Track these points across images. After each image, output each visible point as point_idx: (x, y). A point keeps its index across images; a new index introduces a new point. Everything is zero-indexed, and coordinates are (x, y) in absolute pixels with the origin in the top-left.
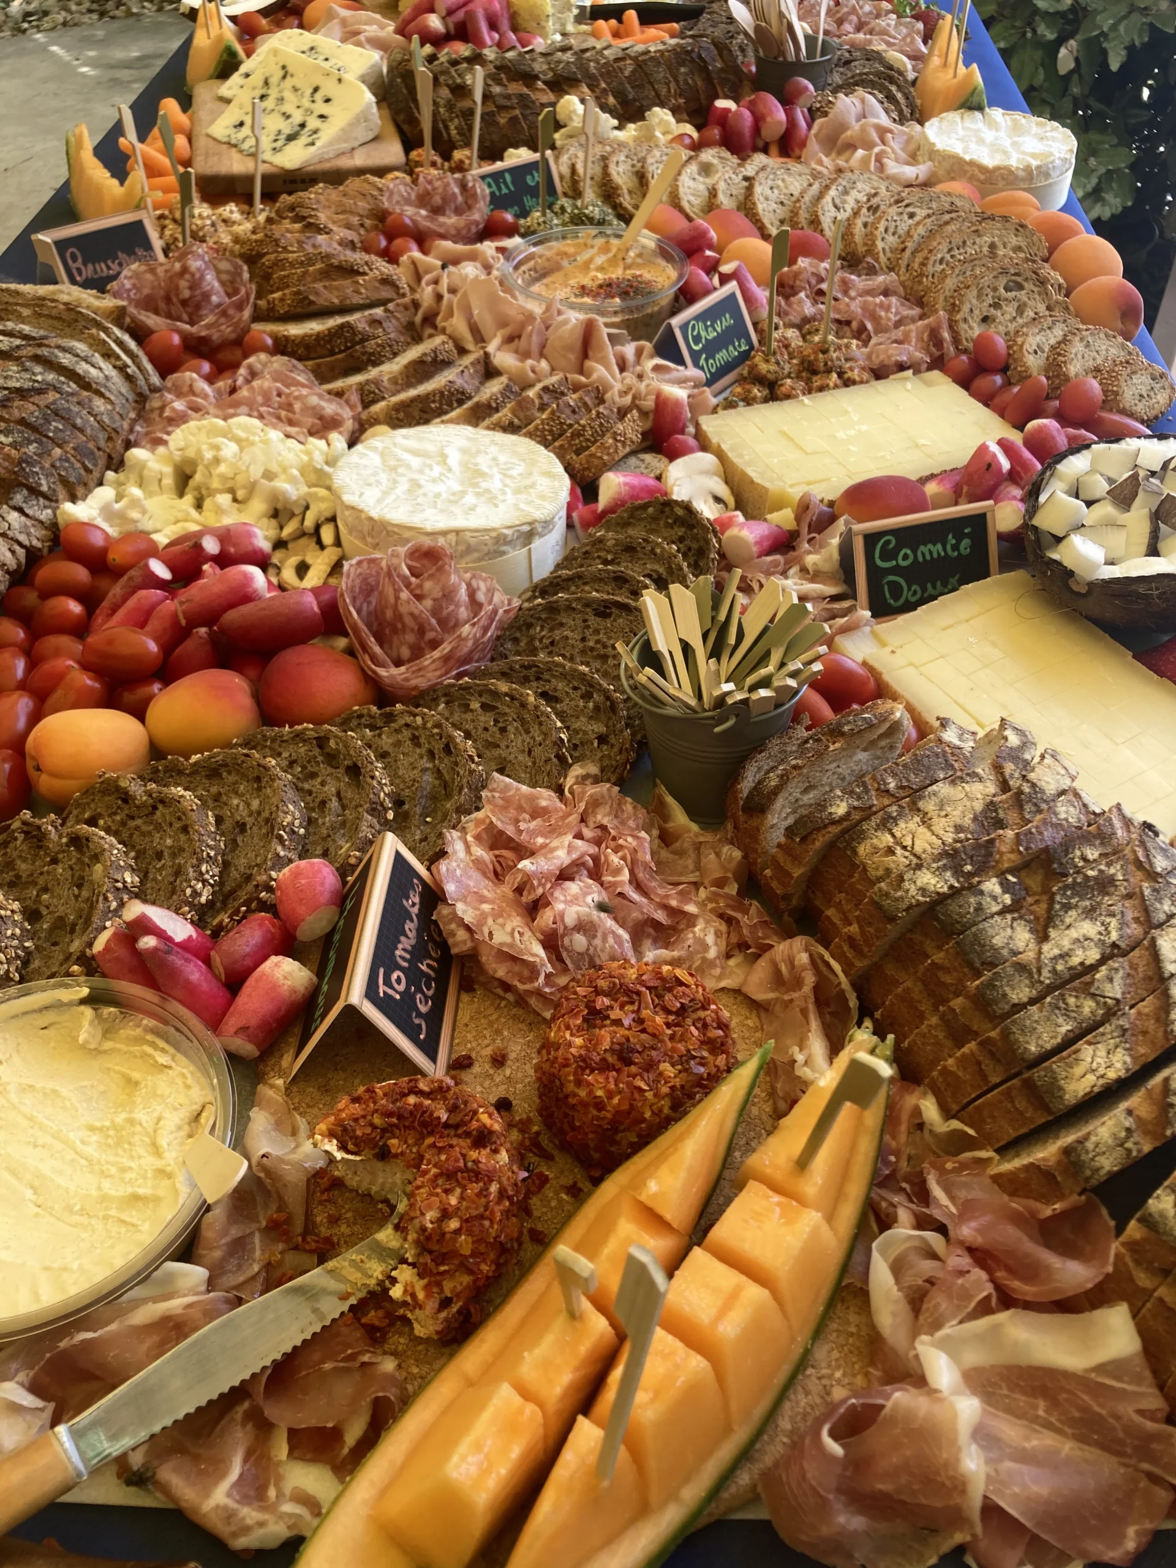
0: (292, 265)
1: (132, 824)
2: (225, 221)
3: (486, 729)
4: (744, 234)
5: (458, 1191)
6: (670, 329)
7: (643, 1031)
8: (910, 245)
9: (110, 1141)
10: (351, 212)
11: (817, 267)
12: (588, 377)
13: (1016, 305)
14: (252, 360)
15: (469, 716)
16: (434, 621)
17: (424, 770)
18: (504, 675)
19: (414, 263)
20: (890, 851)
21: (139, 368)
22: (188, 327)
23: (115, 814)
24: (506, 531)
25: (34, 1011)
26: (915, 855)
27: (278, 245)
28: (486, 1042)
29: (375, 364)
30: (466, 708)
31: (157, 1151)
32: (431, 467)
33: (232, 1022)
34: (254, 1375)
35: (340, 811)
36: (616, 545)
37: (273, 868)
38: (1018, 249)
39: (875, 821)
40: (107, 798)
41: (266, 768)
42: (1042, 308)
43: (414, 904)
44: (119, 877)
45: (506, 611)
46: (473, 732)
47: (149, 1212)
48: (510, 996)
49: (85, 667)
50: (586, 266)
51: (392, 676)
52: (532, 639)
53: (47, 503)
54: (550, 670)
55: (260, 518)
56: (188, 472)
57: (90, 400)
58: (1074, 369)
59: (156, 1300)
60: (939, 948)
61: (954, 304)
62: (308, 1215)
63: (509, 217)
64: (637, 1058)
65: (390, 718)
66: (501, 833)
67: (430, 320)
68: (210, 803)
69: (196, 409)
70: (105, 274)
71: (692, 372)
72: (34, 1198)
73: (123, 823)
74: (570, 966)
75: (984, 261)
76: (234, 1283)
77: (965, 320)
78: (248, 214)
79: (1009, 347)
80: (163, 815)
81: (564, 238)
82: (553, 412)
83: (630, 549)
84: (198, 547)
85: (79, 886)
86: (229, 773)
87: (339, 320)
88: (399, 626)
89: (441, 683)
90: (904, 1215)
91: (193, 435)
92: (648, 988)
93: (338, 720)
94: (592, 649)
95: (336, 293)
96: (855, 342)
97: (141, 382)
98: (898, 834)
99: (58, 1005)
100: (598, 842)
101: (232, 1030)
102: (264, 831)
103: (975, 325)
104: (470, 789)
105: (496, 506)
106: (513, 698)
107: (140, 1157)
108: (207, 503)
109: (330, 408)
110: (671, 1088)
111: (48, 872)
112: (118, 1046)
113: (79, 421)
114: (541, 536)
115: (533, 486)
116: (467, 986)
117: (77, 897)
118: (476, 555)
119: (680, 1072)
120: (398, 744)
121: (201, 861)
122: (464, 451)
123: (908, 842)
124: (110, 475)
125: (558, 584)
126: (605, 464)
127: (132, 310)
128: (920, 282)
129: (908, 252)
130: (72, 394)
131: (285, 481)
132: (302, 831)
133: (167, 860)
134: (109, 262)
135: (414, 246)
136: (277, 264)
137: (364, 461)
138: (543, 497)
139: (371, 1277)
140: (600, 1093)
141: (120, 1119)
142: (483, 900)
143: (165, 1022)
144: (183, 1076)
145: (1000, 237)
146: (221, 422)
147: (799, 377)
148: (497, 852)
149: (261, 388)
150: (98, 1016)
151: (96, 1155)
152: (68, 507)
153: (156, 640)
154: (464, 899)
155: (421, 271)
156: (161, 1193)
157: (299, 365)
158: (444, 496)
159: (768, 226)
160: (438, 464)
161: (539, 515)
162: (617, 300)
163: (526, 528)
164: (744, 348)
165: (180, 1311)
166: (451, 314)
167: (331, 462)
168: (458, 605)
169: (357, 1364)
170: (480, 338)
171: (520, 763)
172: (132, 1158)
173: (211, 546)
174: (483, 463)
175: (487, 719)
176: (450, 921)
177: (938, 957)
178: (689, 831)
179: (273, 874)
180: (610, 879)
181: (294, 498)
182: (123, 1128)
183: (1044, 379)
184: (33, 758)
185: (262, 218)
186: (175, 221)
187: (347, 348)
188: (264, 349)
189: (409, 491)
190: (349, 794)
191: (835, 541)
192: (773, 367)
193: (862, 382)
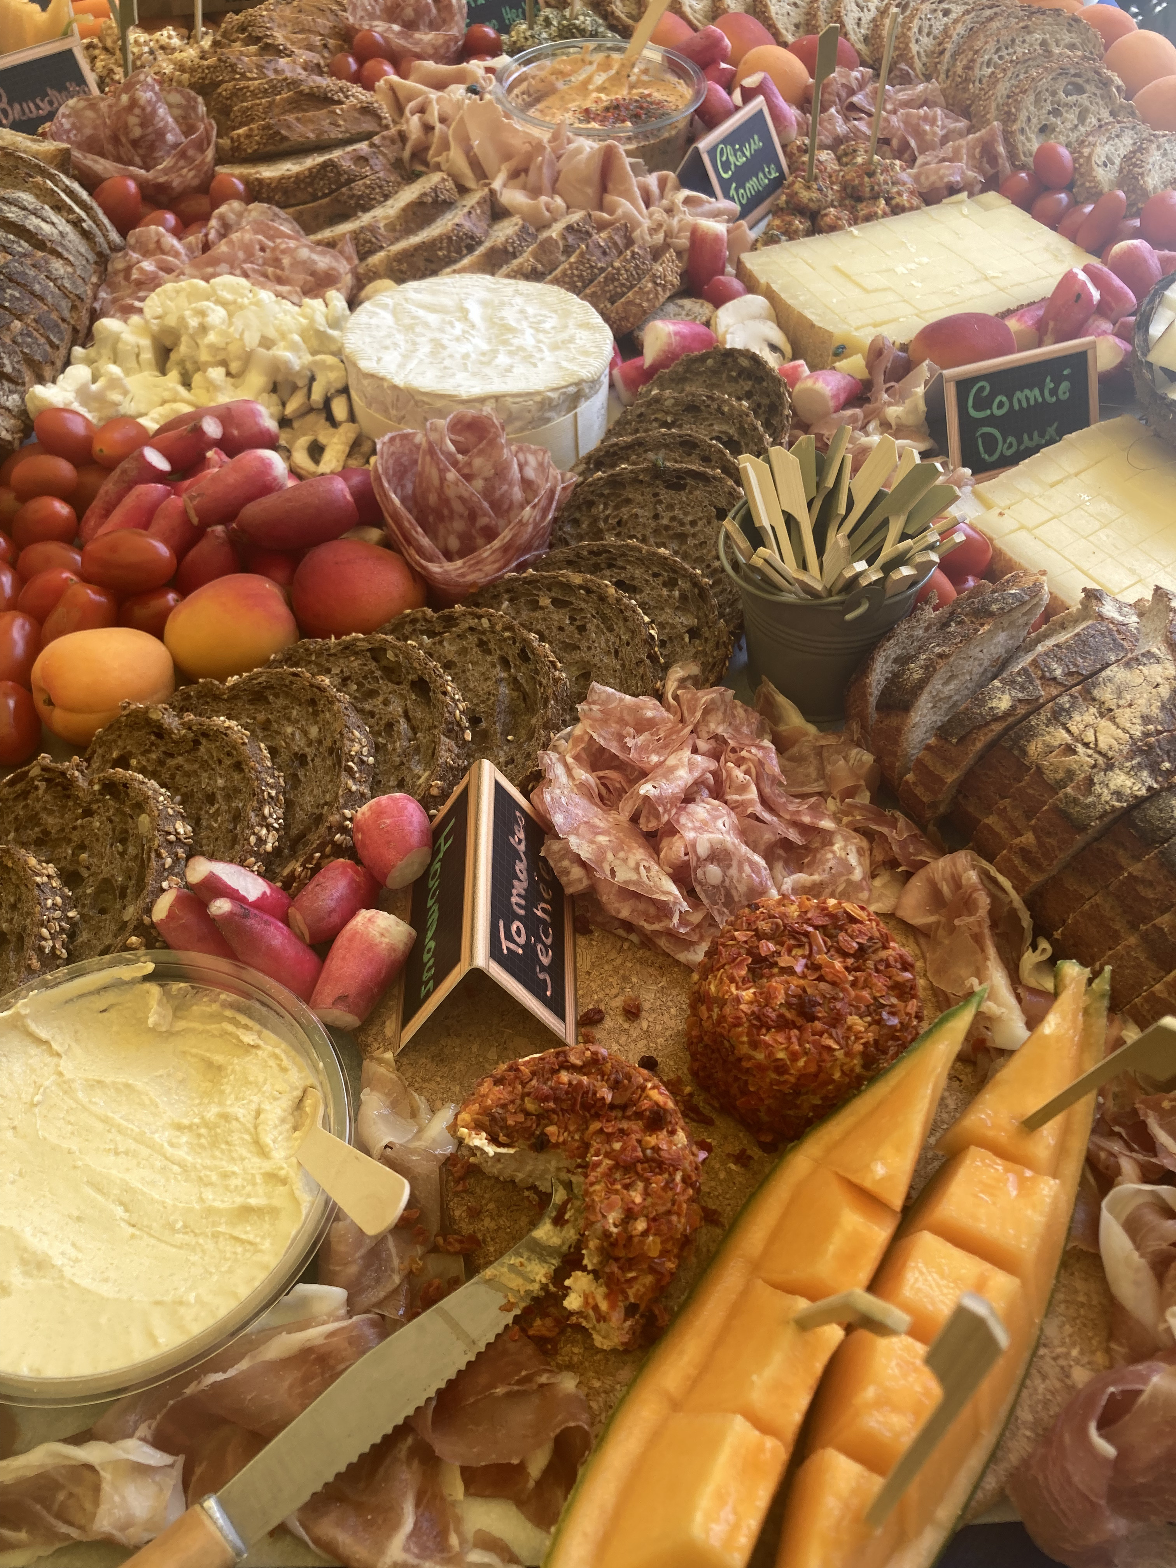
0: (254, 95)
1: (171, 762)
2: (162, 48)
3: (561, 629)
4: (759, 42)
5: (640, 1185)
6: (697, 153)
7: (821, 979)
8: (949, 46)
9: (203, 1141)
10: (310, 31)
11: (849, 75)
12: (611, 213)
13: (1078, 110)
14: (223, 209)
15: (539, 614)
16: (486, 505)
17: (499, 681)
18: (572, 564)
19: (392, 89)
20: (1070, 750)
21: (95, 222)
22: (143, 172)
23: (149, 751)
24: (550, 394)
25: (91, 993)
26: (1100, 753)
27: (234, 71)
28: (614, 991)
29: (366, 209)
30: (535, 605)
31: (263, 1152)
32: (451, 324)
33: (327, 992)
34: (418, 1409)
35: (410, 734)
36: (674, 405)
37: (345, 806)
38: (1072, 47)
39: (1045, 714)
40: (136, 734)
41: (321, 689)
42: (1105, 114)
43: (520, 841)
44: (172, 830)
45: (564, 489)
46: (546, 633)
47: (266, 1226)
48: (634, 937)
49: (86, 578)
50: (584, 86)
51: (446, 572)
52: (595, 520)
53: (13, 387)
54: (624, 555)
55: (259, 393)
56: (168, 344)
57: (47, 262)
58: (1152, 181)
59: (291, 1329)
60: (1137, 858)
61: (1009, 113)
62: (444, 1209)
63: (490, 31)
64: (820, 1012)
65: (450, 621)
66: (602, 750)
67: (420, 154)
68: (259, 732)
69: (169, 270)
70: (34, 115)
71: (723, 204)
72: (126, 1216)
73: (161, 762)
74: (705, 901)
75: (1039, 61)
76: (374, 1300)
77: (1022, 131)
78: (189, 37)
79: (1075, 160)
80: (209, 751)
81: (554, 55)
82: (582, 254)
83: (693, 409)
84: (198, 431)
85: (123, 841)
86: (277, 696)
87: (319, 159)
88: (446, 512)
89: (501, 577)
90: (1127, 1166)
91: (171, 299)
92: (816, 928)
93: (388, 626)
94: (667, 528)
95: (311, 127)
96: (897, 162)
97: (100, 239)
98: (1073, 729)
99: (119, 984)
100: (715, 755)
101: (330, 1000)
102: (329, 763)
103: (1033, 136)
104: (556, 701)
105: (535, 365)
106: (588, 591)
107: (243, 1159)
108: (197, 379)
109: (323, 261)
110: (864, 1044)
111: (82, 827)
112: (193, 1025)
113: (37, 287)
114: (587, 398)
115: (571, 340)
116: (582, 928)
117: (122, 854)
118: (518, 424)
119: (870, 1024)
120: (463, 652)
121: (262, 803)
122: (484, 303)
123: (1090, 737)
124: (78, 351)
125: (615, 454)
126: (645, 312)
127: (77, 154)
128: (966, 90)
129: (947, 55)
130: (25, 255)
131: (285, 349)
132: (371, 760)
133: (221, 803)
134: (38, 101)
135: (388, 68)
136: (237, 94)
137: (374, 321)
138: (586, 353)
139: (534, 1281)
140: (781, 1055)
141: (211, 1113)
142: (596, 831)
143: (248, 996)
144: (276, 1057)
145: (1052, 33)
146: (202, 283)
147: (842, 205)
148: (601, 774)
149: (241, 240)
150: (167, 994)
151: (190, 1159)
152: (39, 390)
153: (166, 542)
154: (575, 831)
155: (401, 99)
156: (276, 1202)
157: (282, 213)
158: (473, 356)
159: (784, 32)
160: (459, 320)
161: (585, 373)
162: (629, 124)
163: (572, 390)
164: (775, 175)
165: (322, 1341)
166: (445, 146)
167: (335, 323)
168: (511, 485)
169: (535, 1387)
170: (482, 174)
171: (607, 667)
172: (233, 1159)
173: (212, 428)
174: (510, 316)
175: (561, 617)
176: (562, 858)
177: (1136, 869)
178: (806, 734)
179: (348, 813)
180: (736, 797)
181: (297, 368)
182: (216, 1126)
183: (1121, 194)
184: (42, 690)
185: (206, 43)
186: (106, 49)
187: (332, 192)
188: (236, 196)
189: (433, 354)
190: (418, 714)
191: (920, 390)
192: (815, 195)
193: (912, 209)
